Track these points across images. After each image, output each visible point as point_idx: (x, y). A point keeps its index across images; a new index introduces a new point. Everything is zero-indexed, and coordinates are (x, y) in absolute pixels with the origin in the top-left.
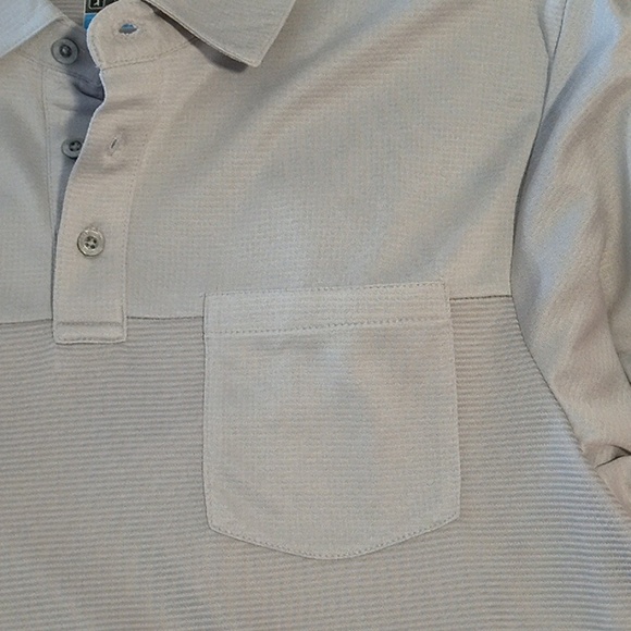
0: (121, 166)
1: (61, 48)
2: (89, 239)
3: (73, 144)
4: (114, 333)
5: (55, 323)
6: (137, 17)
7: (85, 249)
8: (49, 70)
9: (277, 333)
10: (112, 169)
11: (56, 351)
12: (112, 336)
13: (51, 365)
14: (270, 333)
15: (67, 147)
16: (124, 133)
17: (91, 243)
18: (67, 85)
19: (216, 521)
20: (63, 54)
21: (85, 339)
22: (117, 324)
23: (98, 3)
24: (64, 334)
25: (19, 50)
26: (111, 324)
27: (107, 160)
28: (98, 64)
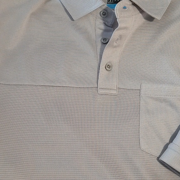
0: (118, 46)
1: (103, 13)
2: (108, 66)
3: (104, 39)
4: (114, 92)
5: (98, 88)
6: (127, 5)
7: (107, 68)
8: (98, 19)
9: (162, 96)
10: (116, 47)
11: (98, 96)
12: (114, 93)
13: (97, 100)
14: (160, 96)
15: (102, 40)
16: (121, 37)
17: (109, 67)
18: (103, 23)
19: (143, 147)
20: (103, 14)
21: (106, 93)
22: (115, 90)
23: (110, 1)
24: (100, 91)
25: (91, 13)
26: (113, 89)
27: (115, 44)
28: (117, 17)
